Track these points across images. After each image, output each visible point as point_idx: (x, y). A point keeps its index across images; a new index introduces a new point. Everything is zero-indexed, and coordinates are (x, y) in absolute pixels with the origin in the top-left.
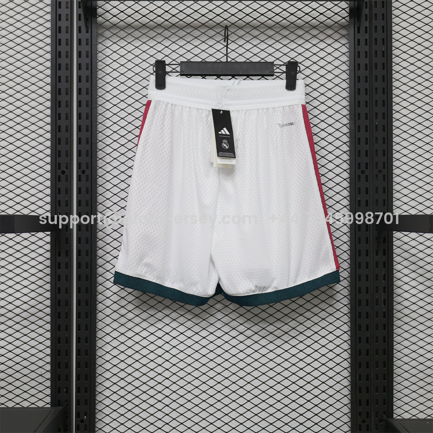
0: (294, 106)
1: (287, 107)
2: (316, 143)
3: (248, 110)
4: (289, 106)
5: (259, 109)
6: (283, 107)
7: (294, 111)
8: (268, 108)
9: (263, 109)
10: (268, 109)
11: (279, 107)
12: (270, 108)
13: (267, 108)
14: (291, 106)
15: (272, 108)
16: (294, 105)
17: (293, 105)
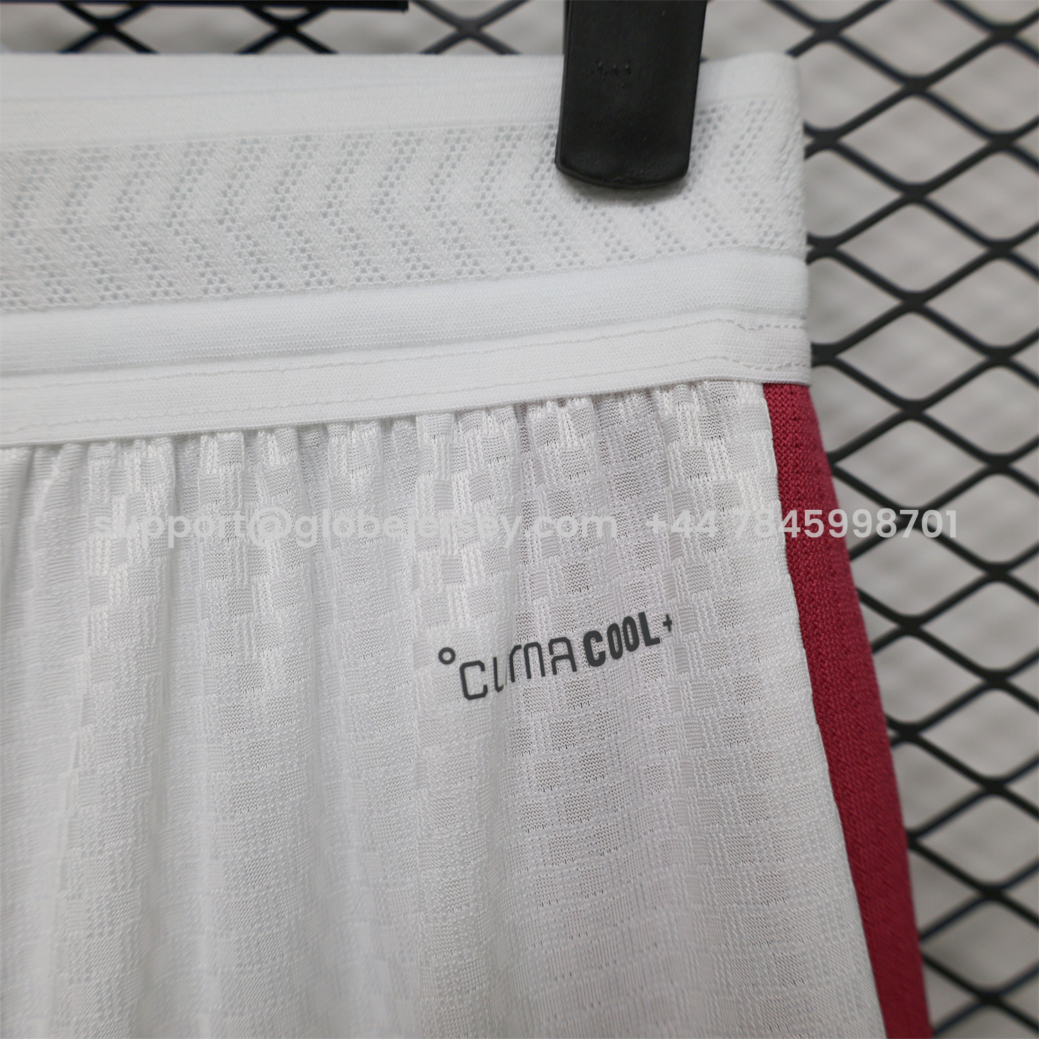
0: (664, 399)
1: (574, 415)
2: (911, 733)
3: (55, 448)
4: (597, 399)
5: (196, 436)
6: (521, 409)
7: (665, 466)
8: (323, 427)
9: (250, 434)
10: (310, 438)
11: (459, 414)
12: (351, 424)
13: (302, 430)
14: (620, 395)
15: (373, 431)
16: (666, 388)
17: (647, 392)
